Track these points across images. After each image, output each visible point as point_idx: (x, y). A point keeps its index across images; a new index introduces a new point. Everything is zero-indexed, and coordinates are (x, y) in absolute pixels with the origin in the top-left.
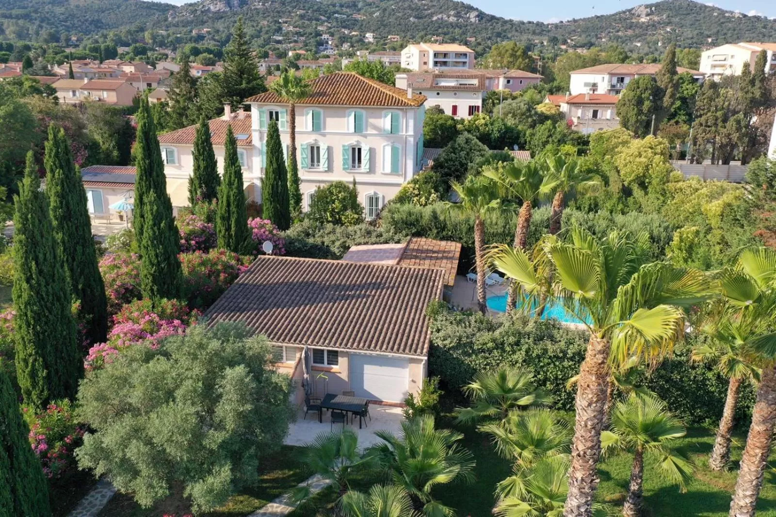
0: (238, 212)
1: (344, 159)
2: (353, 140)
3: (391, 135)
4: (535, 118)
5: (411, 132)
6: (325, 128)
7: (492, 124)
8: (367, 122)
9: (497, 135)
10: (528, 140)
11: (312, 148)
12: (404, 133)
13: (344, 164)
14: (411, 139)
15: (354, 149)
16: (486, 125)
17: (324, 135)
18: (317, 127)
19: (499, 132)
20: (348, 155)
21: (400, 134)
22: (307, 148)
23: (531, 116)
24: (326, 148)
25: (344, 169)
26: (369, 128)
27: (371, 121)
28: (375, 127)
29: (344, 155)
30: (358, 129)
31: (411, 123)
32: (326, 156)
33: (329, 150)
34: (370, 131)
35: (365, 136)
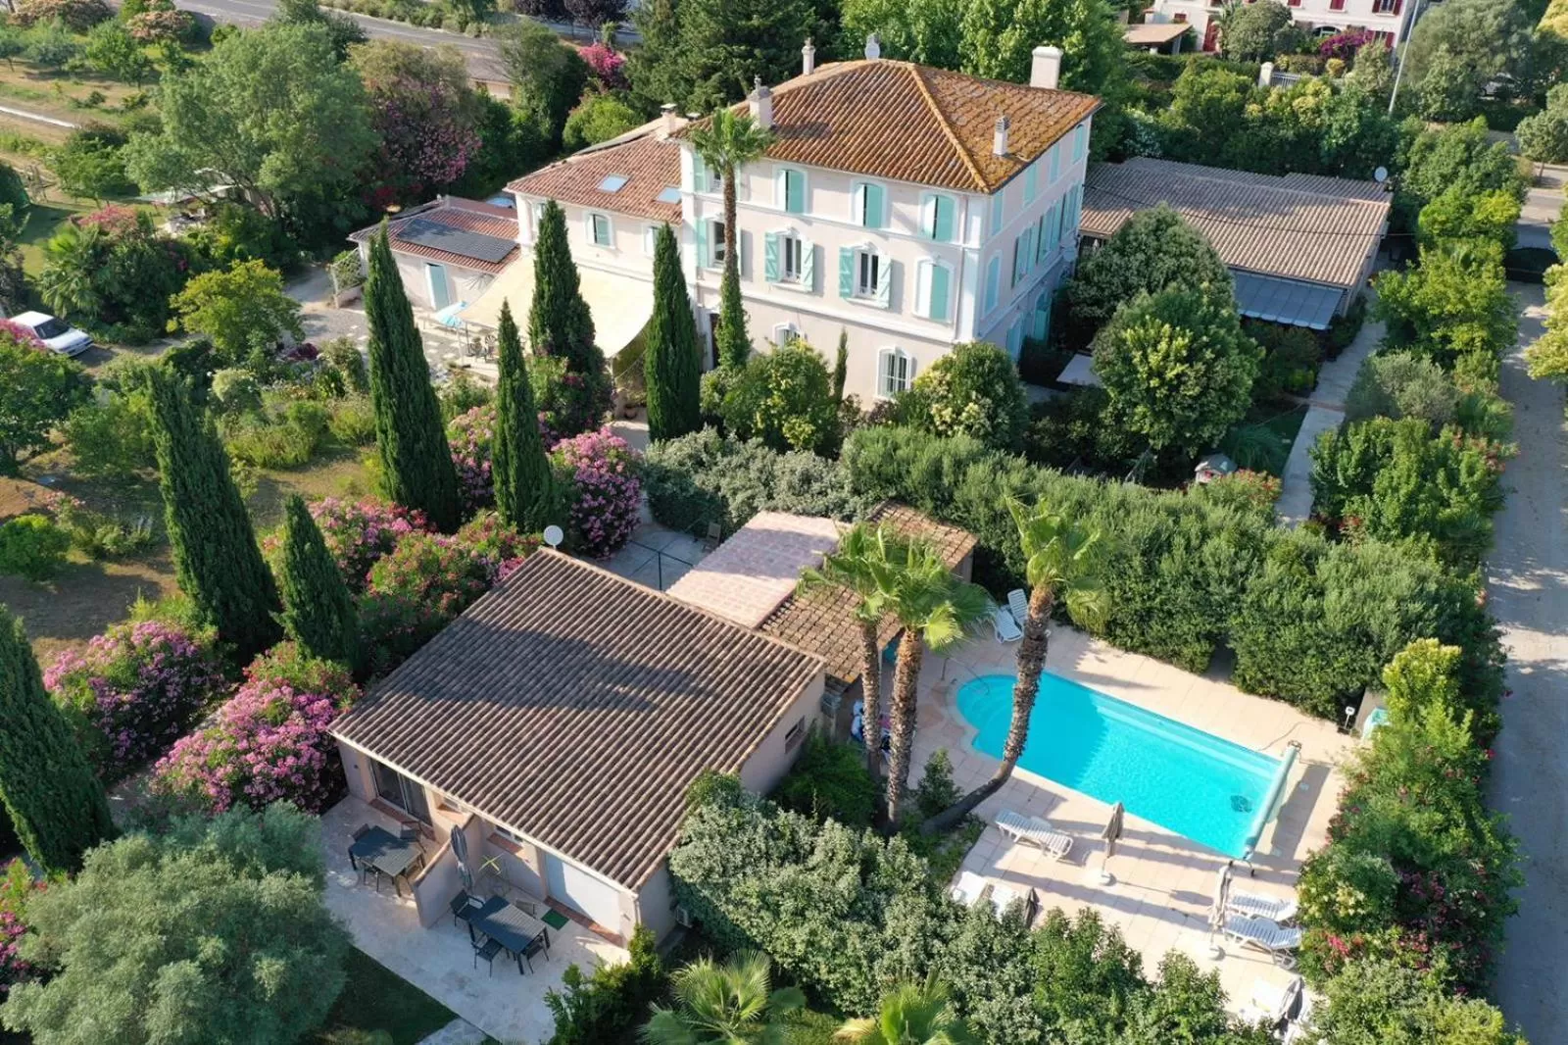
0: (519, 458)
1: (843, 276)
2: (863, 240)
3: (934, 242)
4: (1515, 55)
5: (975, 243)
6: (810, 209)
7: (1331, 111)
8: (890, 207)
9: (1336, 139)
10: (1414, 159)
11: (789, 241)
12: (961, 242)
13: (842, 285)
14: (975, 257)
15: (864, 257)
16: (1317, 111)
17: (808, 222)
18: (795, 203)
19: (1344, 133)
20: (851, 269)
21: (954, 243)
22: (777, 243)
23: (1505, 48)
24: (811, 247)
25: (842, 295)
26: (893, 220)
27: (900, 207)
28: (905, 220)
29: (842, 268)
30: (871, 219)
31: (976, 223)
32: (810, 264)
33: (816, 251)
34: (896, 228)
35: (885, 236)
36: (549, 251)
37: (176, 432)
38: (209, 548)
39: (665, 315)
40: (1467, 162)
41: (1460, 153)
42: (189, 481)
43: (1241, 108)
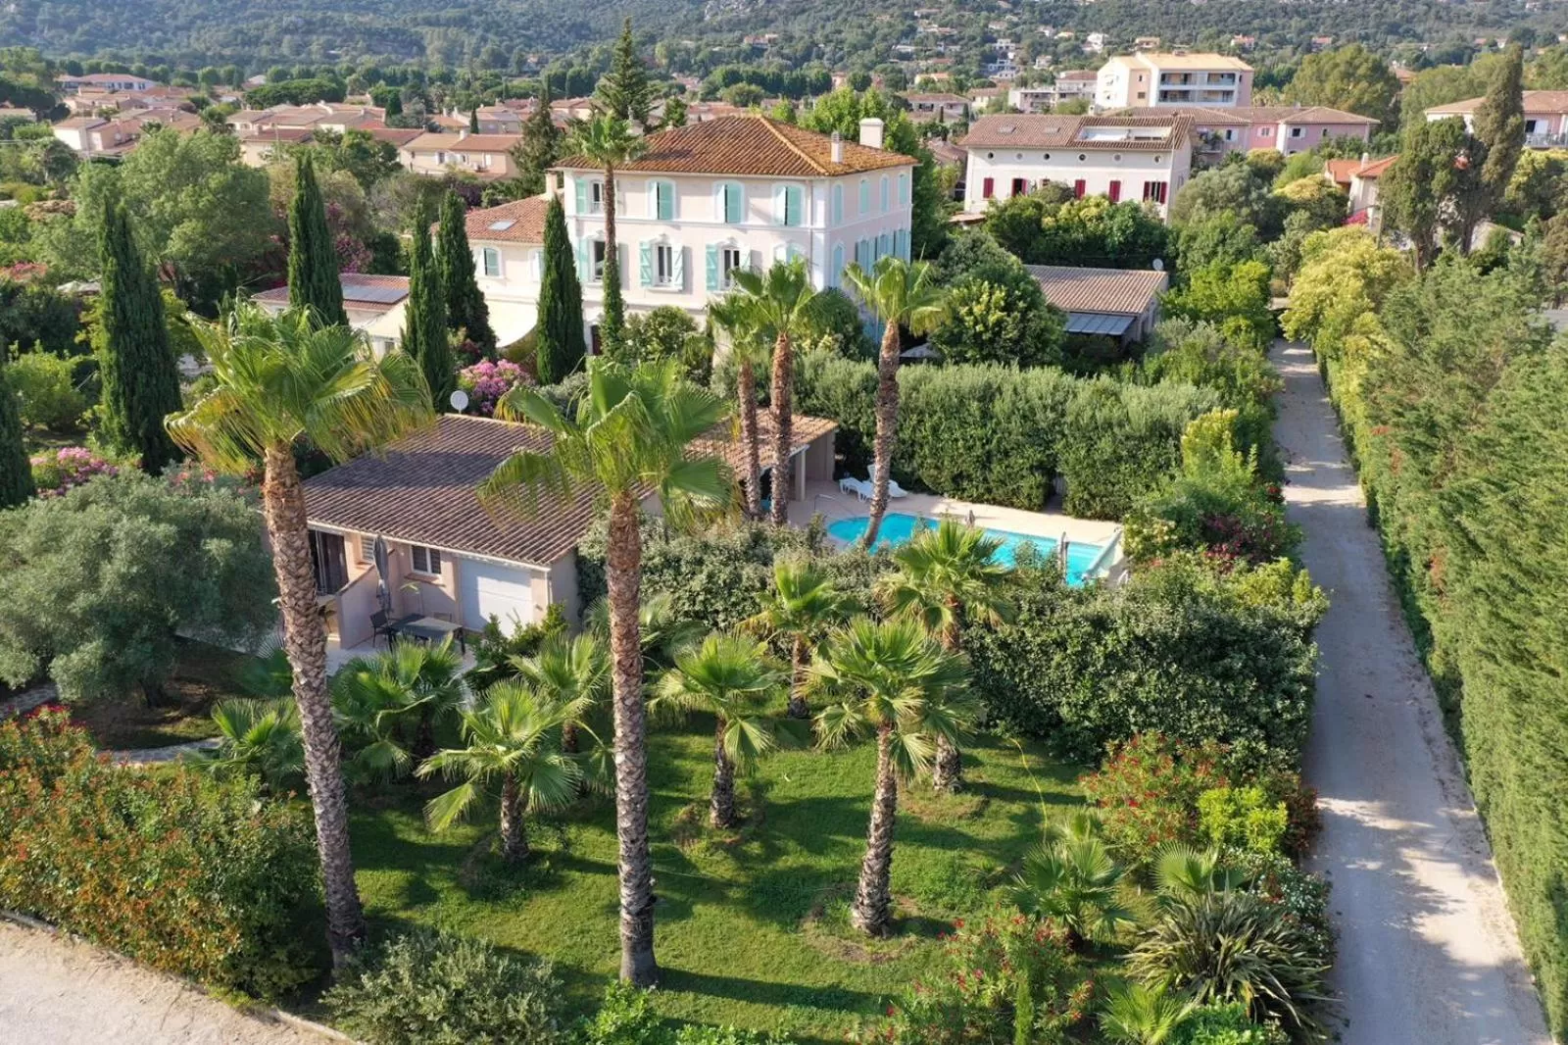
1: (710, 271)
2: (724, 236)
3: (787, 228)
4: (1256, 208)
5: (820, 223)
6: (678, 216)
7: (1111, 217)
8: (747, 202)
9: (1118, 237)
11: (661, 249)
12: (808, 225)
13: (709, 280)
14: (821, 237)
15: (727, 253)
16: (1100, 218)
17: (677, 226)
18: (665, 211)
19: (1124, 232)
20: (716, 264)
21: (803, 226)
22: (650, 250)
23: (1248, 203)
24: (680, 249)
25: (709, 288)
26: (751, 215)
27: (755, 202)
28: (759, 213)
29: (709, 264)
30: (731, 216)
31: (821, 207)
32: (680, 264)
33: (686, 252)
34: (753, 220)
35: (744, 230)
36: (448, 234)
37: (122, 257)
38: (142, 377)
39: (554, 274)
40: (1223, 242)
41: (1217, 236)
42: (129, 307)
43: (1038, 222)
